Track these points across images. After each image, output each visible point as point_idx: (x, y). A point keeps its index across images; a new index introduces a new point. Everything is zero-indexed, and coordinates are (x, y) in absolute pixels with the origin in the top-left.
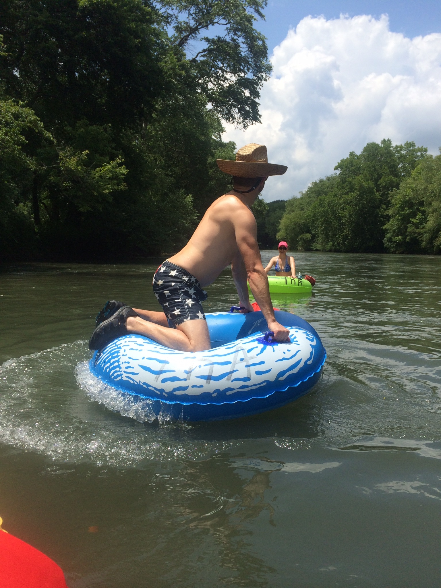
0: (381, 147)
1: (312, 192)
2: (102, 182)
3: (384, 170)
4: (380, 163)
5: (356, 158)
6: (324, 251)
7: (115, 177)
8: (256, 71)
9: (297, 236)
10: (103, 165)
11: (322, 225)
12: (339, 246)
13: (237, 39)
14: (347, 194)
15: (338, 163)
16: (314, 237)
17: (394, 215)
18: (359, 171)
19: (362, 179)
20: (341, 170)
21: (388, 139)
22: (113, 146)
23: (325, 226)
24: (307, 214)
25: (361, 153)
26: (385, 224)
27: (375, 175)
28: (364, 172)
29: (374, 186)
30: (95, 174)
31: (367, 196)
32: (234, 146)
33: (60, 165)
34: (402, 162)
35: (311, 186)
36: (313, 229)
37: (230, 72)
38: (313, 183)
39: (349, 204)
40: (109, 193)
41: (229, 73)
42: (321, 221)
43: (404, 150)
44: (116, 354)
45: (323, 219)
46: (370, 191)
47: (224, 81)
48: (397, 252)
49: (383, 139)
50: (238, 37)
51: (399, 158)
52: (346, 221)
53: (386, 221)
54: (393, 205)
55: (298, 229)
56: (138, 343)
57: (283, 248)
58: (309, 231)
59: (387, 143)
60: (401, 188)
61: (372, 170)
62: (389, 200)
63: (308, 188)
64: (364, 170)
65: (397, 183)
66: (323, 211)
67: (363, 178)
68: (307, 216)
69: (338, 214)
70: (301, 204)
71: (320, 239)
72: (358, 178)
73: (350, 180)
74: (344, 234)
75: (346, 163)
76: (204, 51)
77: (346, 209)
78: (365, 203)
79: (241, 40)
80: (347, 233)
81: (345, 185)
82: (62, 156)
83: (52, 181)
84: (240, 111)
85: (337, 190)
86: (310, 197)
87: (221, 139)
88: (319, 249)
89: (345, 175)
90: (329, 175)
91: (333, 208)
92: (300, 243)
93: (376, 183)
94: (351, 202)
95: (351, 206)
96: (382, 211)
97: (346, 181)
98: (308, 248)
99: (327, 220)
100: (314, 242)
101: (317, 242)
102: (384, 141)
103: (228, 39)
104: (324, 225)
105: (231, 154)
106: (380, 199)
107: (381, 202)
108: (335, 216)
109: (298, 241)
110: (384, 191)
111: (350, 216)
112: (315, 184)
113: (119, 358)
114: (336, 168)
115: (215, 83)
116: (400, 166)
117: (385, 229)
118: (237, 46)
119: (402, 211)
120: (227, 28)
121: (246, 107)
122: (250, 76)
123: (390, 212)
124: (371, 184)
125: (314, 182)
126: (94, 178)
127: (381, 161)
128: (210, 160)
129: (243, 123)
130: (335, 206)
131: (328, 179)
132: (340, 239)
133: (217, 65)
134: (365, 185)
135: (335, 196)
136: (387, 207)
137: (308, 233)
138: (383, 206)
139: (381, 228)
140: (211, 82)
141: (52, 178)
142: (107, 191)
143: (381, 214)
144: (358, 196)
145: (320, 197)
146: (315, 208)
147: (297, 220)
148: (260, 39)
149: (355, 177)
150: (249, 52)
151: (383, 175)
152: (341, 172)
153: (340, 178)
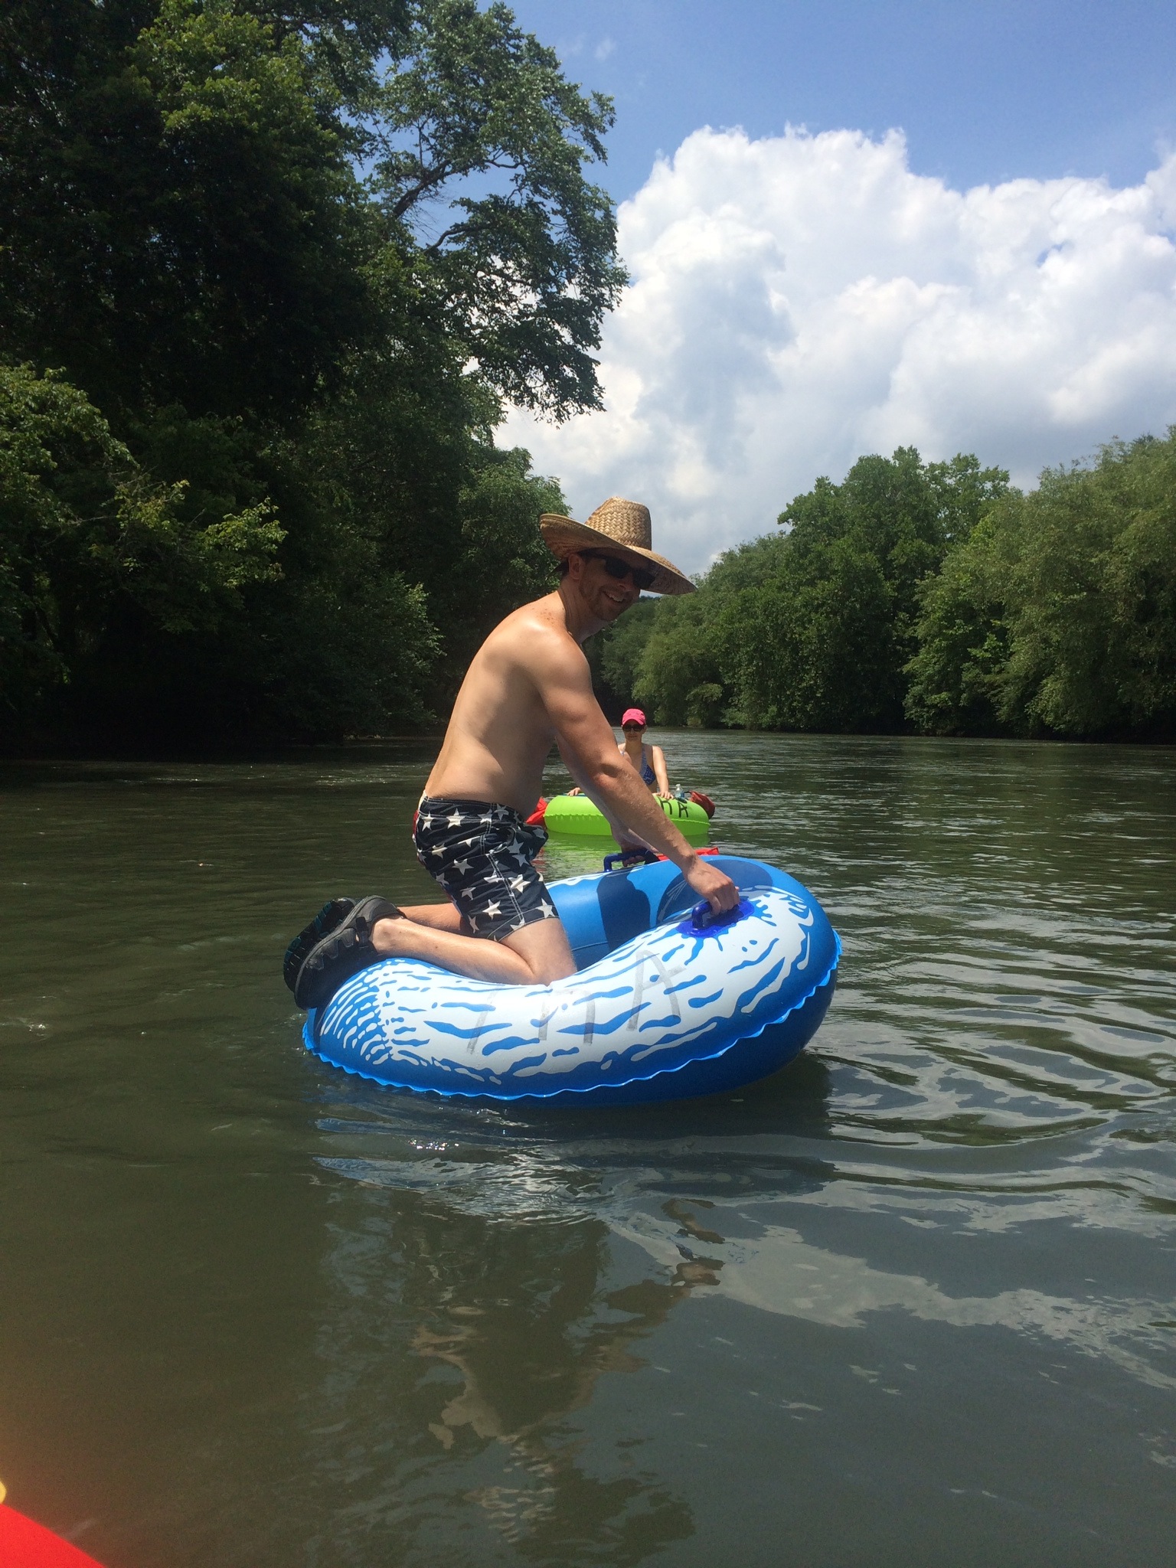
0: (895, 467)
1: (723, 579)
3: (903, 525)
4: (892, 508)
5: (832, 493)
6: (757, 728)
7: (254, 549)
8: (587, 283)
9: (686, 692)
10: (226, 517)
11: (750, 662)
12: (793, 715)
13: (542, 203)
14: (811, 583)
15: (788, 505)
16: (729, 692)
17: (929, 638)
18: (841, 526)
19: (849, 547)
20: (796, 524)
21: (910, 448)
22: (246, 469)
23: (757, 666)
24: (710, 634)
25: (844, 482)
26: (907, 661)
27: (882, 537)
28: (852, 529)
29: (877, 564)
30: (203, 541)
31: (862, 590)
32: (525, 459)
33: (118, 516)
34: (946, 504)
35: (719, 562)
36: (727, 673)
37: (523, 283)
38: (725, 554)
39: (818, 609)
40: (238, 587)
41: (519, 285)
42: (747, 652)
43: (952, 476)
45: (752, 648)
46: (870, 577)
47: (507, 304)
48: (939, 732)
49: (897, 449)
50: (544, 199)
51: (940, 496)
52: (812, 653)
53: (910, 652)
54: (927, 612)
55: (687, 672)
57: (633, 725)
58: (715, 678)
59: (908, 457)
60: (944, 571)
61: (873, 524)
62: (917, 601)
63: (714, 568)
64: (853, 523)
65: (936, 558)
66: (754, 628)
67: (852, 544)
68: (713, 639)
69: (789, 636)
70: (695, 608)
71: (744, 698)
72: (841, 542)
73: (820, 548)
74: (806, 684)
75: (809, 506)
76: (457, 227)
77: (810, 621)
78: (858, 606)
79: (550, 205)
80: (813, 682)
81: (806, 562)
83: (94, 555)
84: (548, 377)
85: (786, 572)
86: (717, 590)
87: (491, 441)
88: (741, 722)
89: (804, 536)
90: (765, 536)
91: (777, 620)
92: (694, 708)
93: (884, 558)
94: (823, 604)
95: (822, 614)
96: (899, 628)
97: (808, 551)
98: (713, 723)
99: (762, 650)
100: (729, 706)
101: (736, 706)
102: (901, 453)
103: (518, 200)
104: (755, 663)
105: (519, 482)
106: (894, 597)
107: (897, 604)
108: (782, 641)
109: (688, 703)
110: (903, 578)
111: (822, 639)
112: (730, 557)
114: (783, 519)
115: (486, 307)
116: (941, 515)
117: (908, 671)
118: (541, 218)
119: (947, 628)
120: (517, 177)
121: (565, 370)
122: (572, 292)
123: (921, 631)
124: (871, 559)
125: (728, 551)
126: (203, 549)
127: (894, 503)
128: (464, 494)
129: (556, 408)
130: (783, 615)
131: (763, 544)
132: (797, 699)
133: (489, 265)
134: (857, 563)
135: (781, 588)
136: (912, 617)
137: (714, 681)
138: (902, 615)
139: (898, 670)
141: (94, 547)
142: (234, 583)
143: (898, 636)
144: (840, 590)
145: (743, 591)
146: (732, 618)
147: (686, 648)
148: (598, 206)
149: (832, 542)
150: (571, 235)
151: (900, 538)
152: (795, 527)
153: (794, 544)
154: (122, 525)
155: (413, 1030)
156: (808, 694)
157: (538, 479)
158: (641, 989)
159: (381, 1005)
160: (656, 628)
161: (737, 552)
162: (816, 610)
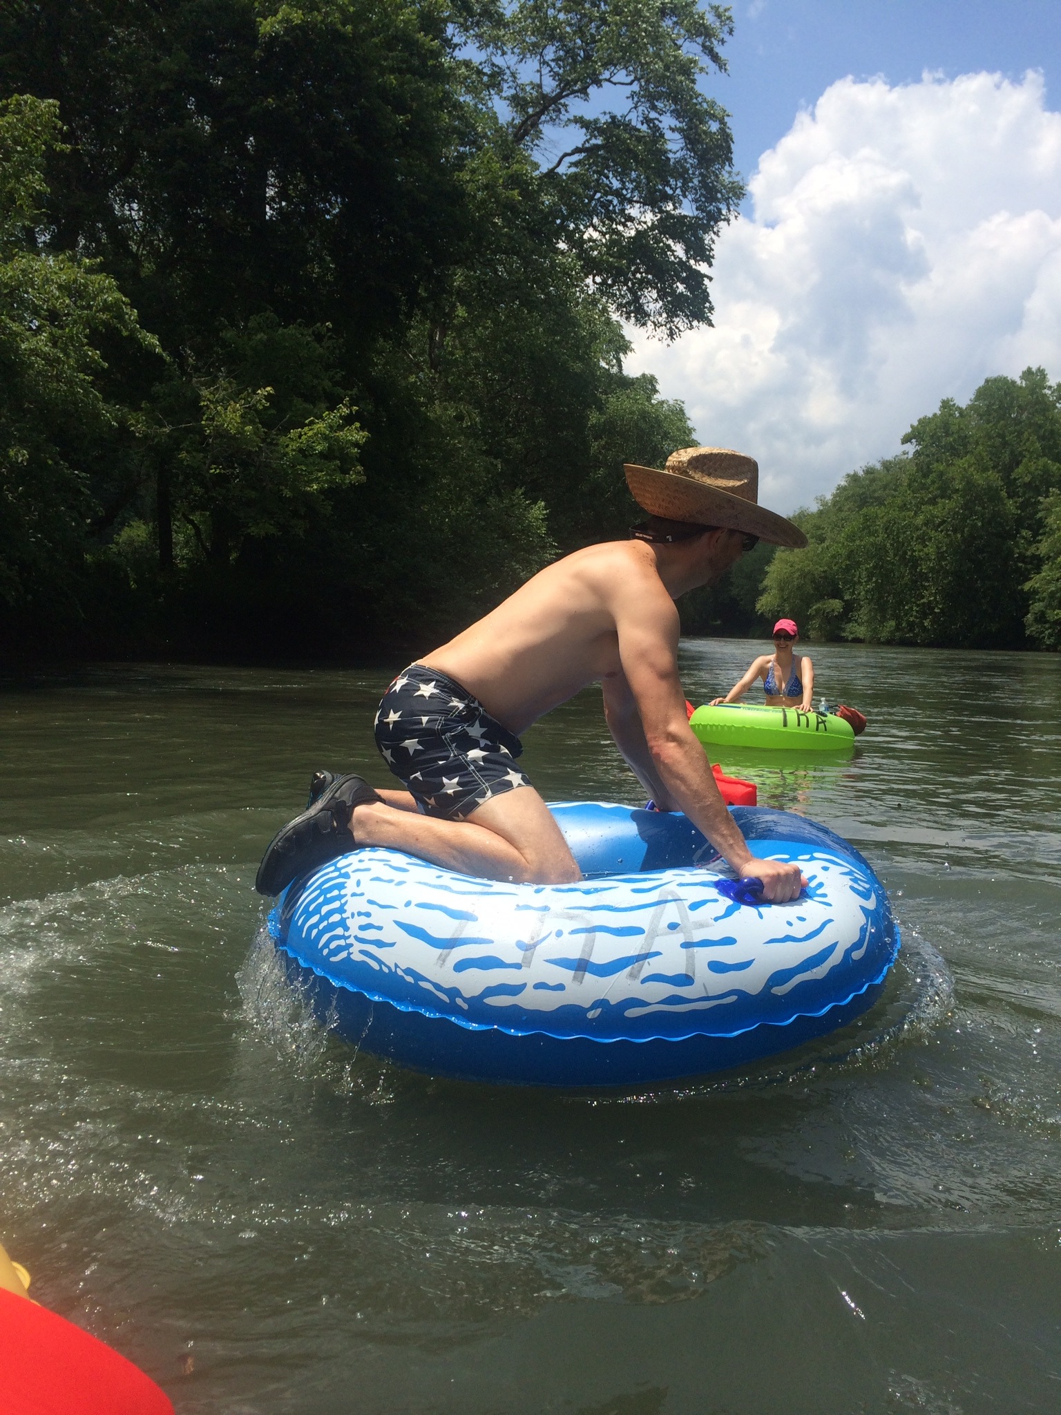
0: (1022, 387)
1: (847, 499)
2: (306, 465)
3: (1028, 444)
4: (1018, 428)
5: (957, 414)
6: (875, 642)
7: (335, 454)
8: (703, 199)
9: (809, 607)
10: (307, 422)
11: (869, 579)
12: (911, 630)
13: (657, 119)
14: (933, 502)
15: (912, 426)
16: (849, 607)
17: (1052, 556)
18: (965, 446)
19: (970, 466)
20: (920, 444)
21: (1039, 369)
22: (338, 377)
23: (876, 582)
24: (832, 551)
25: (970, 403)
26: (1029, 579)
27: (1006, 457)
28: (975, 449)
29: (1000, 483)
30: (287, 446)
31: (984, 508)
32: (653, 385)
33: (203, 422)
35: (843, 483)
36: (848, 589)
37: (640, 202)
38: (848, 475)
39: (939, 526)
40: (321, 491)
41: (638, 205)
42: (867, 569)
44: (335, 893)
45: (871, 565)
46: (992, 495)
47: (625, 225)
48: (1059, 647)
49: (1025, 369)
50: (660, 115)
52: (932, 570)
53: (1032, 569)
54: (1051, 529)
55: (810, 588)
56: (393, 865)
57: (783, 636)
58: (836, 594)
59: (1035, 377)
61: (997, 444)
62: (1041, 518)
63: (838, 489)
64: (977, 443)
66: (873, 545)
67: (974, 463)
68: (833, 557)
69: (909, 553)
70: (819, 528)
71: (864, 613)
72: (961, 463)
73: (941, 468)
74: (925, 600)
75: (933, 426)
76: (577, 150)
77: (930, 539)
78: (980, 524)
79: (667, 122)
80: (932, 598)
81: (929, 481)
82: (209, 400)
83: (185, 463)
84: (662, 295)
85: (909, 492)
86: (840, 509)
87: (620, 366)
88: (861, 636)
89: (928, 456)
90: (889, 457)
91: (898, 538)
92: (816, 623)
93: (1008, 477)
94: (944, 522)
95: (942, 531)
96: (1021, 545)
97: (930, 471)
98: (833, 635)
99: (882, 567)
100: (849, 620)
101: (856, 620)
102: (1028, 374)
103: (635, 119)
104: (874, 579)
105: (645, 405)
106: (1017, 514)
107: (1020, 522)
108: (903, 557)
109: (810, 618)
110: (1027, 496)
111: (941, 556)
112: (854, 478)
113: (343, 901)
114: (906, 440)
115: (604, 229)
117: (1029, 590)
118: (657, 134)
120: (633, 95)
121: (677, 287)
122: (687, 209)
123: (1043, 548)
124: (994, 477)
125: (852, 473)
126: (286, 454)
127: (1019, 423)
128: (594, 418)
129: (668, 326)
130: (904, 533)
131: (887, 465)
132: (914, 613)
133: (607, 185)
134: (979, 482)
135: (903, 507)
136: (1035, 534)
137: (834, 597)
138: (1024, 533)
139: (1019, 588)
140: (595, 229)
141: (183, 455)
142: (315, 487)
143: (1019, 553)
144: (962, 508)
145: (865, 510)
146: (854, 536)
147: (809, 565)
148: (713, 117)
149: (954, 462)
150: (689, 153)
151: (1025, 457)
152: (918, 448)
153: (917, 464)
154: (208, 431)
156: (926, 611)
157: (663, 402)
161: (861, 473)
162: (936, 528)
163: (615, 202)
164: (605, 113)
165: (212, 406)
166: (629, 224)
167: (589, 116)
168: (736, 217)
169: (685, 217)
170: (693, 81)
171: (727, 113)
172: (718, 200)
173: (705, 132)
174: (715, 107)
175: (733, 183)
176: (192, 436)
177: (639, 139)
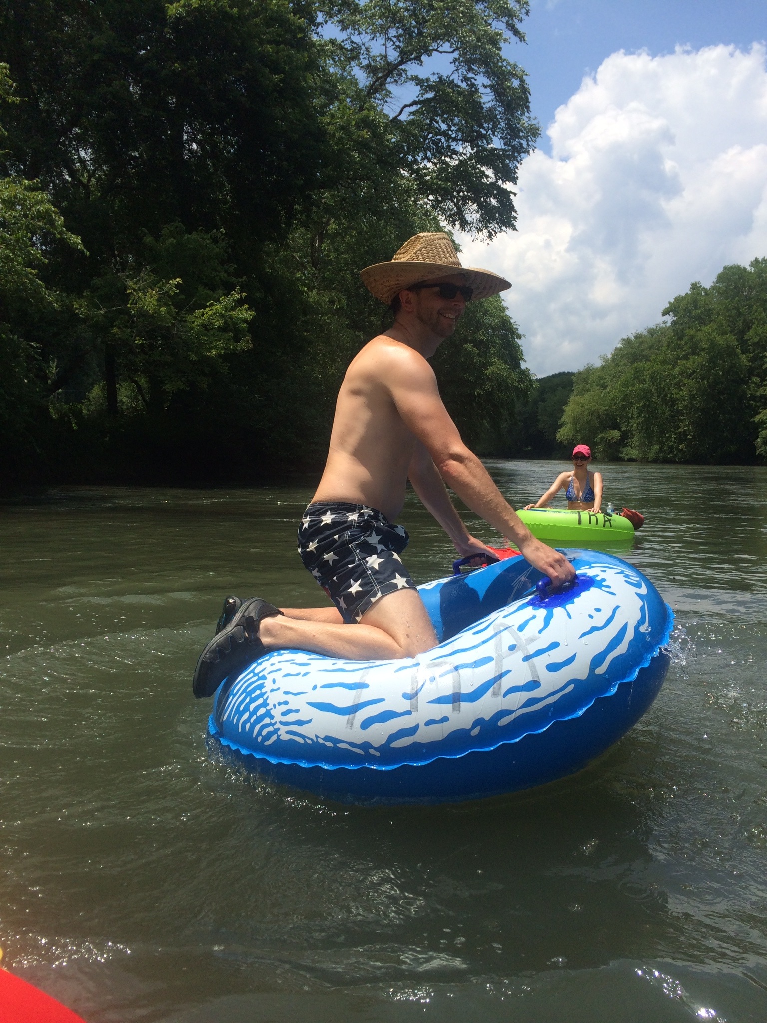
0: (751, 272)
1: (622, 357)
2: (207, 336)
3: (756, 314)
4: (748, 302)
5: (703, 294)
6: (645, 461)
7: (230, 327)
8: (509, 137)
9: (595, 436)
10: (208, 304)
11: (640, 415)
12: (671, 452)
13: (473, 78)
14: (686, 357)
15: (669, 303)
16: (625, 436)
18: (709, 316)
19: (713, 331)
20: (675, 316)
21: (763, 257)
22: (231, 270)
23: (644, 417)
24: (612, 395)
25: (712, 285)
26: (758, 413)
27: (740, 324)
28: (717, 318)
29: (736, 343)
31: (724, 361)
33: (129, 306)
35: (619, 345)
36: (624, 422)
37: (462, 141)
38: (623, 340)
40: (219, 356)
41: (460, 143)
42: (637, 407)
45: (641, 404)
46: (730, 352)
47: (451, 157)
49: (753, 259)
50: (476, 75)
52: (685, 407)
53: (760, 406)
55: (596, 422)
57: (580, 457)
58: (616, 426)
59: (760, 265)
61: (733, 314)
63: (616, 350)
64: (718, 314)
66: (642, 389)
67: (716, 329)
68: (613, 399)
69: (669, 395)
70: (602, 378)
71: (636, 440)
72: (706, 328)
73: (692, 333)
74: (680, 430)
75: (685, 302)
76: (414, 103)
77: (684, 385)
78: (721, 373)
80: (686, 428)
81: (683, 342)
82: (133, 288)
83: (117, 336)
84: (480, 208)
85: (668, 351)
86: (617, 365)
88: (634, 457)
89: (681, 324)
90: (652, 325)
91: (661, 384)
92: (601, 447)
93: (742, 339)
94: (694, 372)
95: (692, 379)
96: (752, 388)
97: (683, 335)
98: (614, 456)
99: (649, 406)
100: (625, 446)
101: (630, 445)
102: (755, 263)
103: (457, 79)
104: (643, 415)
106: (748, 366)
107: (751, 372)
108: (664, 399)
109: (596, 444)
110: (756, 352)
111: (692, 397)
112: (627, 341)
113: (265, 697)
114: (665, 313)
117: (759, 421)
118: (473, 90)
120: (455, 60)
121: (491, 201)
122: (497, 144)
124: (731, 339)
125: (625, 338)
126: (192, 328)
127: (750, 299)
129: (487, 230)
130: (665, 381)
131: (651, 332)
132: (673, 439)
133: (438, 128)
134: (720, 343)
135: (664, 362)
136: (762, 381)
137: (614, 428)
138: (754, 379)
139: (751, 420)
142: (214, 353)
143: (750, 394)
144: (707, 362)
145: (635, 364)
146: (627, 384)
147: (595, 406)
148: (515, 76)
149: (702, 329)
150: (498, 103)
151: (754, 323)
152: (675, 318)
153: (673, 330)
154: (133, 312)
155: (297, 711)
156: (681, 437)
158: (501, 658)
159: (269, 691)
160: (575, 393)
161: (632, 338)
162: (689, 376)
163: (443, 140)
164: (434, 74)
165: (135, 293)
166: (454, 156)
167: (422, 76)
168: (533, 150)
169: (496, 149)
170: (499, 49)
171: (525, 73)
172: (520, 138)
173: (509, 87)
174: (517, 69)
175: (532, 126)
176: (122, 316)
177: (460, 93)
